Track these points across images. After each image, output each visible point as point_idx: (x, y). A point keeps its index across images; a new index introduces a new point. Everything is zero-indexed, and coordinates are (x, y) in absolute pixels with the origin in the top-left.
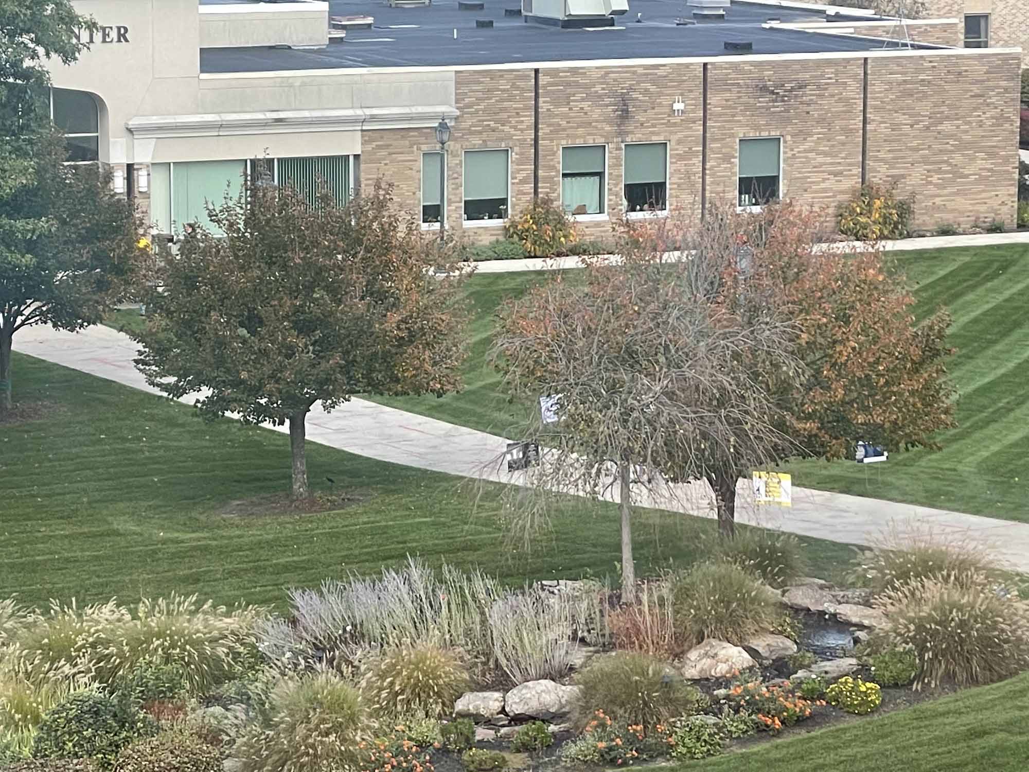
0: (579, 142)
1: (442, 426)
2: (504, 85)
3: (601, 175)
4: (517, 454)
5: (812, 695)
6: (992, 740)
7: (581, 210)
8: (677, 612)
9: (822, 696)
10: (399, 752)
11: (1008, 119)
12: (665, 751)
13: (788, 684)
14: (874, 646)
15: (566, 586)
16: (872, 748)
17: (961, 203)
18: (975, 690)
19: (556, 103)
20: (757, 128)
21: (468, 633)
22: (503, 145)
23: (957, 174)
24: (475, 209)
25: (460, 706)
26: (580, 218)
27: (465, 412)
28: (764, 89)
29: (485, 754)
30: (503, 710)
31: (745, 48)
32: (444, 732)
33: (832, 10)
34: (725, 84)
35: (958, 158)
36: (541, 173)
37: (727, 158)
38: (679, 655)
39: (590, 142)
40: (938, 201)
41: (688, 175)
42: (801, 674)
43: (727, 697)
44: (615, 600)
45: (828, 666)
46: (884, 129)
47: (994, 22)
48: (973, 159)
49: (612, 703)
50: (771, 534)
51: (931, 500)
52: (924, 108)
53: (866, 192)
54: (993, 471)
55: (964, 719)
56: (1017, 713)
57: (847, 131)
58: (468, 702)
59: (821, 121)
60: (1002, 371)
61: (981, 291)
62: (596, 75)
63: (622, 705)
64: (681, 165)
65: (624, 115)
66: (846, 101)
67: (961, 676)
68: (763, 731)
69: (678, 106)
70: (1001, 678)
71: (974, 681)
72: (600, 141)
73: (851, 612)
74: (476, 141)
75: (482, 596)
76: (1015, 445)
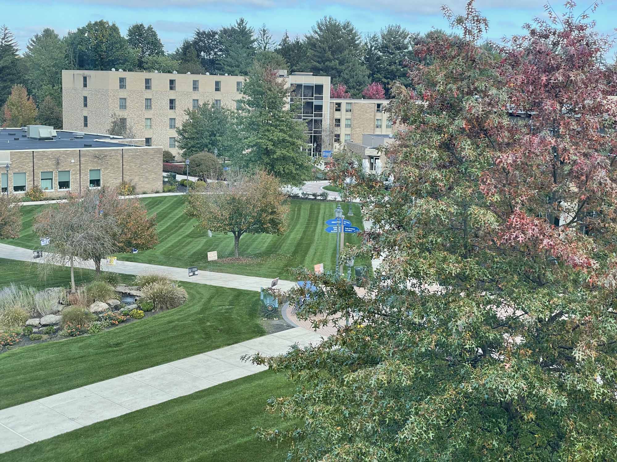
0: (45, 171)
1: (12, 247)
2: (24, 155)
3: (52, 179)
4: (36, 254)
5: (126, 315)
6: (174, 324)
7: (46, 189)
8: (87, 295)
9: (128, 315)
10: (11, 336)
11: (160, 165)
12: (86, 332)
13: (119, 312)
14: (141, 301)
15: (56, 289)
16: (143, 327)
17: (148, 186)
18: (168, 311)
19: (39, 160)
20: (94, 167)
21: (29, 303)
22: (24, 171)
23: (147, 178)
24: (16, 189)
25: (27, 323)
26: (46, 191)
27: (19, 243)
28: (96, 156)
29: (36, 335)
30: (40, 323)
31: (90, 146)
32: (24, 330)
33: (112, 136)
34: (85, 155)
35: (147, 174)
36: (35, 179)
37: (86, 175)
38: (88, 306)
39: (49, 170)
40: (142, 185)
41: (76, 179)
42: (122, 309)
43: (103, 317)
44: (70, 292)
45: (129, 307)
46: (128, 167)
47: (153, 140)
48: (151, 175)
49: (72, 319)
50: (111, 273)
51: (150, 262)
52: (138, 162)
53: (124, 183)
54: (164, 254)
55: (166, 319)
56: (180, 316)
57: (118, 167)
58: (30, 322)
59: (111, 165)
60: (162, 229)
61: (155, 208)
62: (49, 153)
63: (74, 320)
64: (74, 176)
65: (58, 163)
66: (118, 160)
67: (164, 307)
68: (113, 325)
69: (73, 161)
70: (175, 307)
71: (167, 308)
72: (51, 170)
73: (133, 292)
74: (17, 171)
75: (32, 293)
76: (169, 247)
